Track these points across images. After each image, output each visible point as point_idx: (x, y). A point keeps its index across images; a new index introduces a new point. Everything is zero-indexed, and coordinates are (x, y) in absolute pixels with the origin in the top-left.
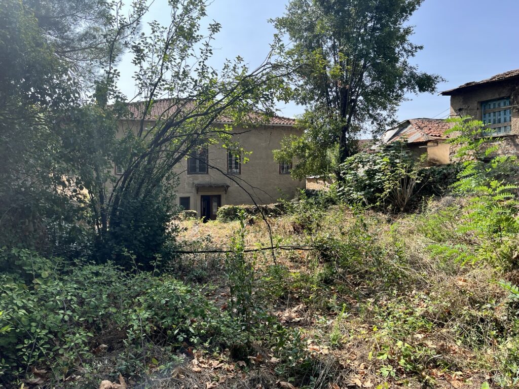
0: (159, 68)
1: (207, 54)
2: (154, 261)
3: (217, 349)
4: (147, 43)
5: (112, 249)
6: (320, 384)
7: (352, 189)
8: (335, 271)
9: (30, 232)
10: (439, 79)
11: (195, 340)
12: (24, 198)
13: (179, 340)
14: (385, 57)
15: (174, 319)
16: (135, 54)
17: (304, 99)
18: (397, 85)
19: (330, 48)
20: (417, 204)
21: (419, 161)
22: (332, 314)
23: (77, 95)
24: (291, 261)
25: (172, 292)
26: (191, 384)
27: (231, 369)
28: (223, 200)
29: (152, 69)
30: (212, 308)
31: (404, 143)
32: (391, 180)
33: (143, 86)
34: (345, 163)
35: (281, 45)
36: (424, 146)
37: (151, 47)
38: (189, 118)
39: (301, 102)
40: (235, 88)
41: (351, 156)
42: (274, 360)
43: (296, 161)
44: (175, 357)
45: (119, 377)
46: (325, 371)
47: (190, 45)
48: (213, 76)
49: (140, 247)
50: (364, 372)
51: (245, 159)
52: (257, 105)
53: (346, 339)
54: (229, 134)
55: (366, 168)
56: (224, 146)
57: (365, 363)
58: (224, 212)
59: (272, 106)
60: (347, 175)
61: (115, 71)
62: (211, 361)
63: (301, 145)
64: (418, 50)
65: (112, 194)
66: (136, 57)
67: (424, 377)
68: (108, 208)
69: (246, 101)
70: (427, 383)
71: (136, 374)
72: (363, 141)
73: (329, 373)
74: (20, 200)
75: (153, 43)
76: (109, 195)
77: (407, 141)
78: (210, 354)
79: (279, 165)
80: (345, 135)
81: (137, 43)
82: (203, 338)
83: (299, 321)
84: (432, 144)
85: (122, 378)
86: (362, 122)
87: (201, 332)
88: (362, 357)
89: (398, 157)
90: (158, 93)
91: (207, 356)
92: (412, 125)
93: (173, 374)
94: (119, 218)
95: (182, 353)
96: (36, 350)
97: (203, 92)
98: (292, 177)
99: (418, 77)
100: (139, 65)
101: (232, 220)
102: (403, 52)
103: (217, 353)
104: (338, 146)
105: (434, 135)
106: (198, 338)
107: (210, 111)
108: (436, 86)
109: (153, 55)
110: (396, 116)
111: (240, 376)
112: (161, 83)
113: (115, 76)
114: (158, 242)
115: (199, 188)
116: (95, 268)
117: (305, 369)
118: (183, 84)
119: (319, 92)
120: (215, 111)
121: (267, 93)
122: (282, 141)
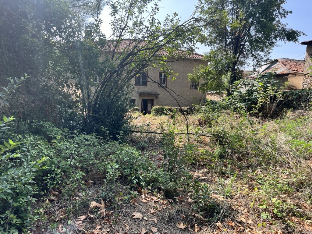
0: (126, 19)
1: (155, 11)
2: (119, 135)
3: (156, 190)
4: (120, 3)
5: (94, 126)
6: (220, 218)
7: (237, 101)
8: (226, 151)
9: (49, 113)
10: (301, 34)
11: (143, 184)
12: (47, 93)
13: (134, 183)
14: (266, 18)
15: (131, 170)
16: (112, 9)
17: (210, 42)
18: (273, 36)
19: (230, 10)
20: (279, 113)
21: (283, 86)
22: (225, 177)
23: (80, 33)
24: (197, 143)
25: (130, 154)
26: (141, 209)
27: (164, 203)
28: (155, 103)
29: (121, 19)
30: (153, 166)
31: (274, 74)
32: (263, 97)
33: (115, 30)
34: (234, 84)
35: (202, 6)
36: (286, 77)
37: (122, 5)
38: (142, 51)
39: (208, 44)
40: (171, 33)
41: (238, 80)
42: (190, 200)
43: (202, 81)
44: (132, 192)
45: (101, 200)
46: (223, 211)
47: (145, 4)
48: (158, 25)
49: (110, 126)
50: (247, 214)
51: (174, 78)
52: (184, 44)
53: (235, 193)
54: (165, 62)
55: (247, 88)
56: (161, 69)
57: (248, 209)
58: (156, 110)
59: (193, 45)
60: (235, 92)
61: (100, 19)
62: (152, 197)
63: (207, 71)
64: (288, 14)
65: (95, 94)
66: (113, 11)
67: (286, 221)
68: (92, 102)
69: (177, 42)
70: (288, 225)
71: (110, 200)
72: (246, 71)
73: (225, 213)
74: (45, 94)
75: (123, 3)
76: (92, 95)
77: (276, 72)
78: (152, 193)
79: (190, 83)
80: (235, 67)
81: (114, 3)
82: (148, 183)
83: (204, 179)
84: (292, 76)
85: (102, 201)
86: (247, 59)
87: (147, 179)
88: (246, 205)
89: (269, 83)
90: (124, 34)
91: (150, 194)
92: (279, 63)
93: (131, 202)
94: (98, 109)
95: (135, 191)
96: (55, 181)
97: (151, 35)
98: (199, 92)
99: (287, 31)
100: (114, 16)
101: (161, 115)
102: (278, 14)
103: (156, 193)
104: (229, 73)
105: (293, 70)
106: (145, 183)
107: (154, 47)
108: (299, 38)
109: (123, 10)
110: (270, 56)
111: (170, 207)
112: (126, 28)
113: (99, 22)
114: (120, 124)
115: (141, 94)
116: (86, 137)
117: (211, 208)
118: (140, 29)
119: (220, 38)
120: (157, 47)
121: (190, 37)
122: (194, 68)
